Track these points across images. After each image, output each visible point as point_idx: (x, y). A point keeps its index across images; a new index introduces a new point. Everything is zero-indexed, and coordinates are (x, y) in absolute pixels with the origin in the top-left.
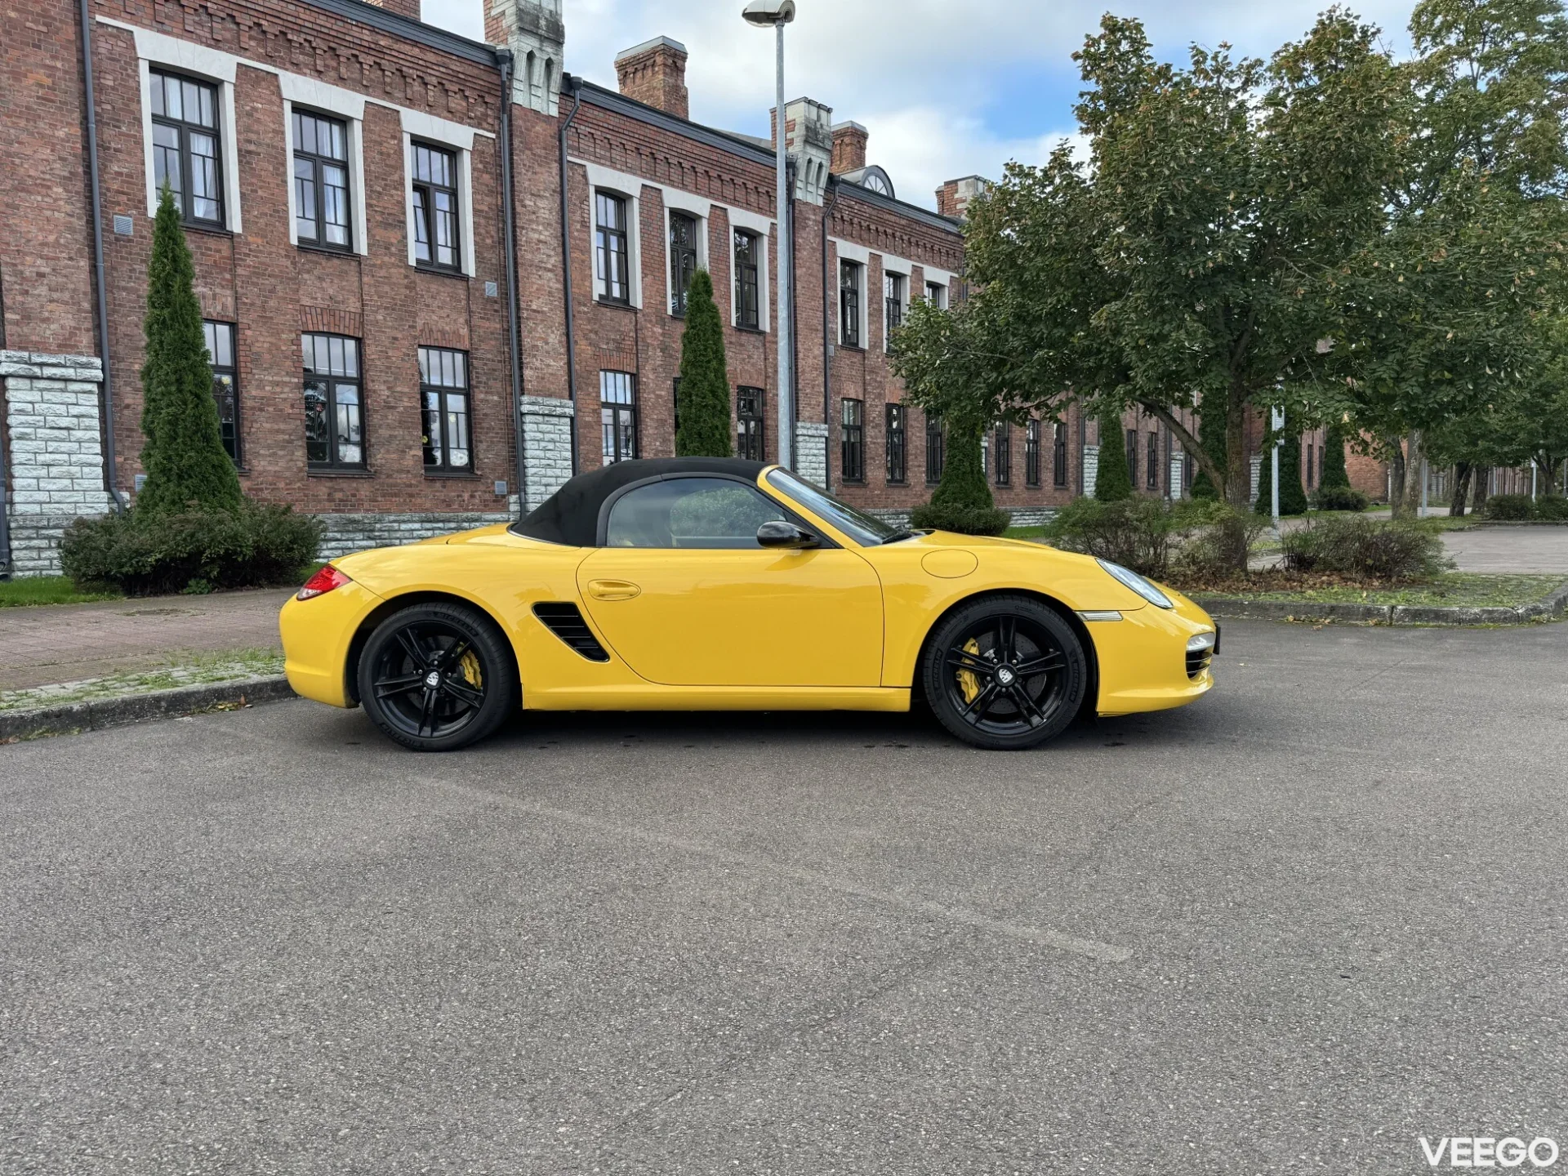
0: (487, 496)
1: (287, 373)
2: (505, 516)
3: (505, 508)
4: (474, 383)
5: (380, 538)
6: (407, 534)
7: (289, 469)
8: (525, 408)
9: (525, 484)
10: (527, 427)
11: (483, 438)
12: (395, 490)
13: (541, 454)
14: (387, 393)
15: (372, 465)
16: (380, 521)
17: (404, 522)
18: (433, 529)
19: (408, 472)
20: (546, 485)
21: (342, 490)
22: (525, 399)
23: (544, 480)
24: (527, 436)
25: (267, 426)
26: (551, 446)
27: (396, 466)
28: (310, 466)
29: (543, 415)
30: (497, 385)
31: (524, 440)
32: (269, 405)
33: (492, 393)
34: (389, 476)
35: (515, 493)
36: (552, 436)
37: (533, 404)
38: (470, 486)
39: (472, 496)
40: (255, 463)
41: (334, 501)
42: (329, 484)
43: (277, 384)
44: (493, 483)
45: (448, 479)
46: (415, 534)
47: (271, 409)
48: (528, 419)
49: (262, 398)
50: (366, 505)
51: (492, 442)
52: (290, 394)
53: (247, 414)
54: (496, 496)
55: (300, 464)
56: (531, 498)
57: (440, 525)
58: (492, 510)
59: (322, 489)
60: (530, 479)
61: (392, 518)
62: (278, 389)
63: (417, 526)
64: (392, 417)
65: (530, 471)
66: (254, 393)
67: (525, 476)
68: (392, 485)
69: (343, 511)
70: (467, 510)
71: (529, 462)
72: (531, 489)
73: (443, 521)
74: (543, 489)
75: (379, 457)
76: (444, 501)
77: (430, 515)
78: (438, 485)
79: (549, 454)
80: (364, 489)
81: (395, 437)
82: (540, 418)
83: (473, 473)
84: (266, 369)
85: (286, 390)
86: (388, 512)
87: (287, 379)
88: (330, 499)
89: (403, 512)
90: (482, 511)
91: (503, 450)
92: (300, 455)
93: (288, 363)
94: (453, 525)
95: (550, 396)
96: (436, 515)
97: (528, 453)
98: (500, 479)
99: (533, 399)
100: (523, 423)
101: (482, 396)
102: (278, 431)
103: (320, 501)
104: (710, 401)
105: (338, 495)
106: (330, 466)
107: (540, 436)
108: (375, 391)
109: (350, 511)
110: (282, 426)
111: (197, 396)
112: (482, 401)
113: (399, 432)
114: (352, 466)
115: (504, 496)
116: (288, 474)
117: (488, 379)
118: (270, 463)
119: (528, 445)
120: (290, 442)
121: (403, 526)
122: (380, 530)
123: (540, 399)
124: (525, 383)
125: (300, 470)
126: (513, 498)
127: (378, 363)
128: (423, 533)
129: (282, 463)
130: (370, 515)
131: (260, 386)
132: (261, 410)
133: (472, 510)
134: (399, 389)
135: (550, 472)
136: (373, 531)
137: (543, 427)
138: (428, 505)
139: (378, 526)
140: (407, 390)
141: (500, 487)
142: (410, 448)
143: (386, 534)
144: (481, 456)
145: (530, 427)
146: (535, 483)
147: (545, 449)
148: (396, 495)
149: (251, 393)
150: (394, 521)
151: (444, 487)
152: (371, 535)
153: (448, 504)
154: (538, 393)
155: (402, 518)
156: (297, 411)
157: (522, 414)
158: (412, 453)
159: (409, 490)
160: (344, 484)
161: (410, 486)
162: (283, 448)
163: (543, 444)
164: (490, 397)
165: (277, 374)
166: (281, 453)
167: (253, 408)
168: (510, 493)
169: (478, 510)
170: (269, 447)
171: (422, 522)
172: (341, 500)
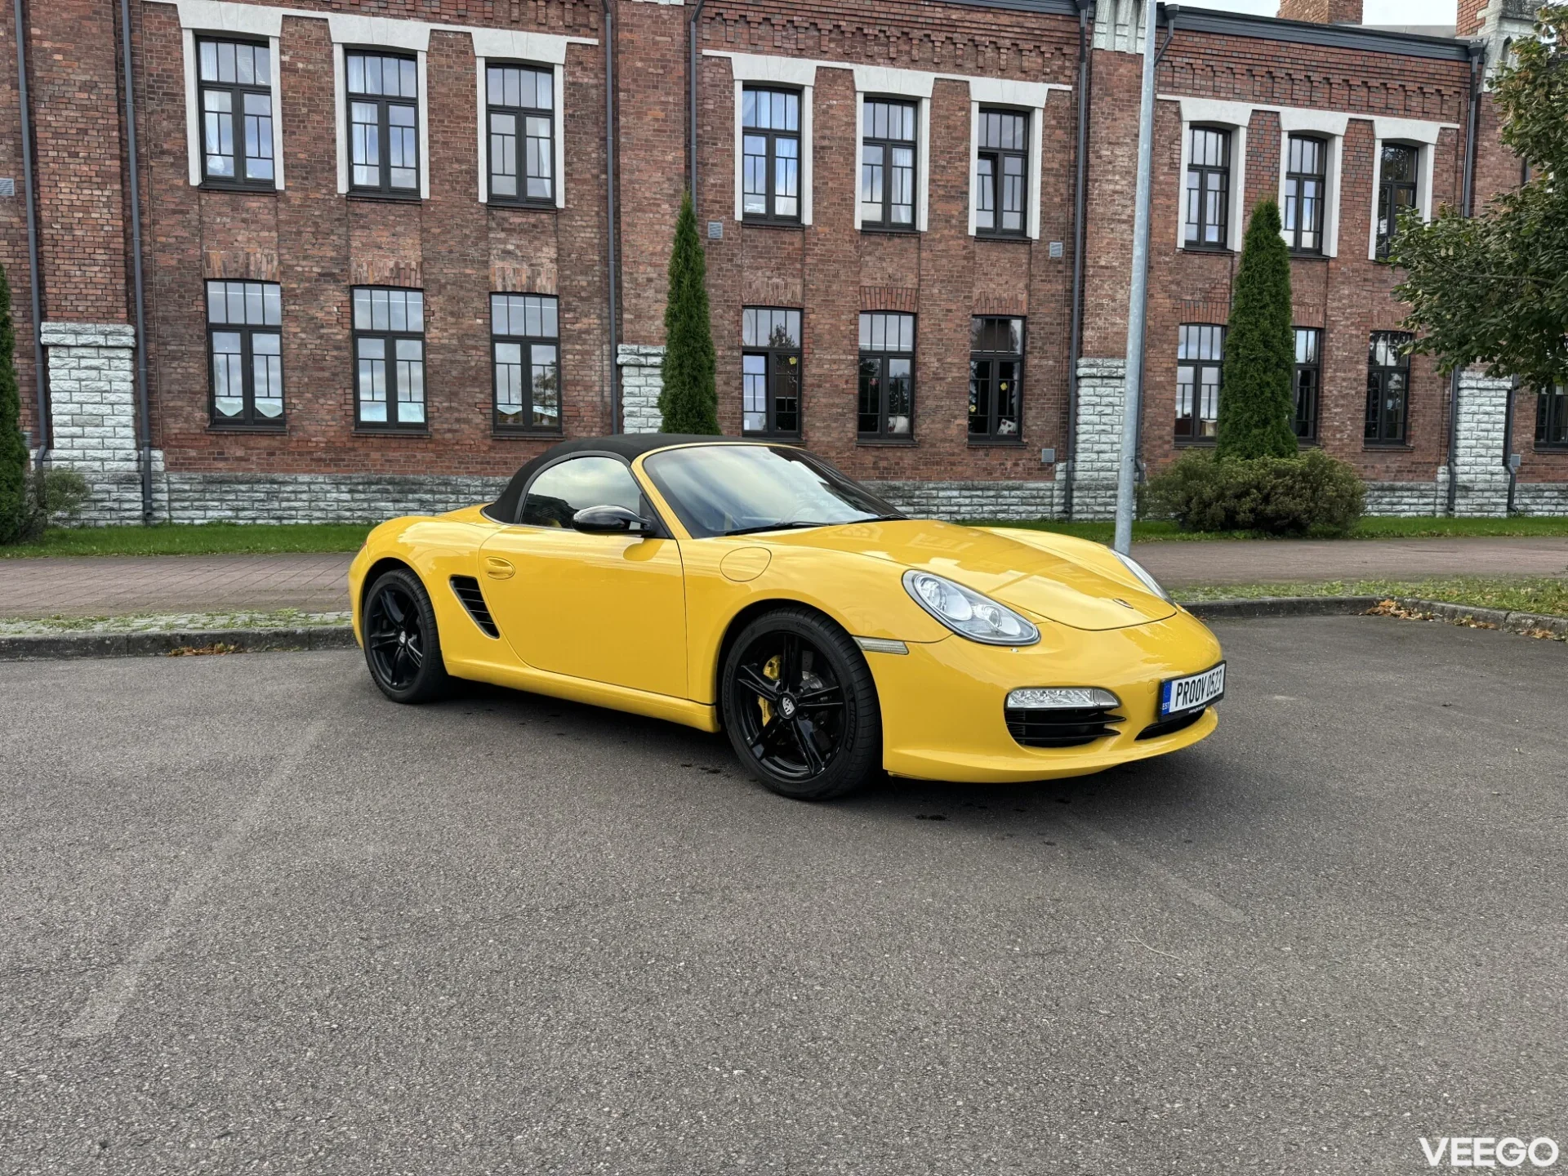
0: (1032, 464)
1: (844, 352)
2: (1049, 484)
3: (1051, 476)
4: (1028, 348)
5: (918, 504)
6: (945, 501)
7: (840, 439)
8: (1081, 372)
9: (1075, 452)
10: (1082, 392)
11: (1032, 404)
12: (937, 458)
13: (1096, 419)
14: (936, 364)
15: (918, 435)
16: (919, 488)
17: (943, 489)
18: (971, 497)
19: (952, 441)
20: (1098, 452)
21: (887, 459)
22: (1082, 361)
23: (1097, 447)
24: (1081, 401)
25: (824, 400)
26: (1108, 410)
27: (940, 435)
28: (859, 436)
29: (1102, 377)
30: (1054, 350)
31: (1077, 405)
32: (826, 382)
33: (1047, 358)
34: (933, 445)
35: (1063, 461)
36: (1111, 399)
37: (1091, 366)
38: (1015, 454)
39: (1016, 465)
40: (811, 434)
41: (878, 468)
42: (877, 453)
43: (834, 362)
44: (1040, 451)
45: (991, 447)
46: (953, 501)
47: (828, 385)
48: (1084, 382)
49: (820, 376)
50: (908, 473)
51: (1043, 409)
52: (846, 372)
53: (807, 390)
54: (1042, 464)
55: (850, 435)
56: (1079, 466)
57: (979, 493)
58: (1036, 479)
59: (868, 459)
60: (1080, 446)
61: (931, 485)
62: (835, 367)
63: (956, 493)
64: (939, 388)
65: (1081, 438)
66: (814, 371)
67: (1075, 442)
68: (934, 454)
69: (886, 479)
70: (1009, 478)
71: (1081, 428)
72: (1080, 457)
73: (982, 489)
74: (1095, 456)
75: (924, 428)
76: (985, 469)
77: (969, 483)
78: (981, 453)
79: (1105, 419)
80: (908, 458)
81: (942, 407)
82: (1098, 381)
83: (1020, 440)
84: (826, 349)
85: (843, 366)
86: (929, 479)
87: (844, 357)
88: (875, 467)
89: (941, 480)
90: (1025, 479)
91: (1054, 417)
92: (851, 426)
93: (846, 342)
94: (992, 493)
95: (1113, 357)
96: (976, 483)
97: (1081, 419)
98: (1048, 446)
99: (1091, 361)
100: (1079, 387)
101: (1036, 361)
102: (833, 405)
103: (865, 469)
104: (1261, 352)
105: (883, 464)
106: (878, 437)
107: (1097, 400)
108: (925, 364)
109: (892, 479)
110: (837, 401)
111: (695, 379)
112: (1035, 366)
113: (945, 403)
114: (899, 436)
115: (1050, 464)
116: (839, 444)
117: (1044, 344)
118: (824, 434)
119: (1082, 410)
120: (843, 415)
121: (941, 494)
122: (919, 497)
123: (1099, 361)
124: (1085, 344)
125: (851, 440)
126: (1060, 466)
127: (930, 336)
128: (961, 500)
129: (835, 435)
130: (910, 482)
131: (820, 365)
132: (819, 386)
133: (1015, 478)
134: (949, 360)
135: (1104, 438)
136: (912, 497)
137: (1100, 390)
138: (968, 473)
139: (917, 493)
140: (956, 361)
141: (1048, 454)
142: (955, 417)
143: (924, 501)
144: (1029, 423)
145: (1085, 392)
146: (1085, 450)
147: (1101, 414)
148: (938, 463)
149: (812, 371)
150: (933, 489)
151: (987, 455)
152: (910, 501)
153: (989, 472)
154: (1098, 354)
155: (941, 485)
156: (850, 386)
157: (1078, 378)
158: (958, 422)
159: (952, 459)
160: (889, 454)
161: (953, 454)
162: (836, 421)
163: (1098, 409)
164: (1044, 362)
165: (835, 353)
166: (834, 425)
167: (812, 385)
168: (1057, 461)
169: (1020, 479)
170: (824, 420)
171: (961, 489)
172: (885, 468)
